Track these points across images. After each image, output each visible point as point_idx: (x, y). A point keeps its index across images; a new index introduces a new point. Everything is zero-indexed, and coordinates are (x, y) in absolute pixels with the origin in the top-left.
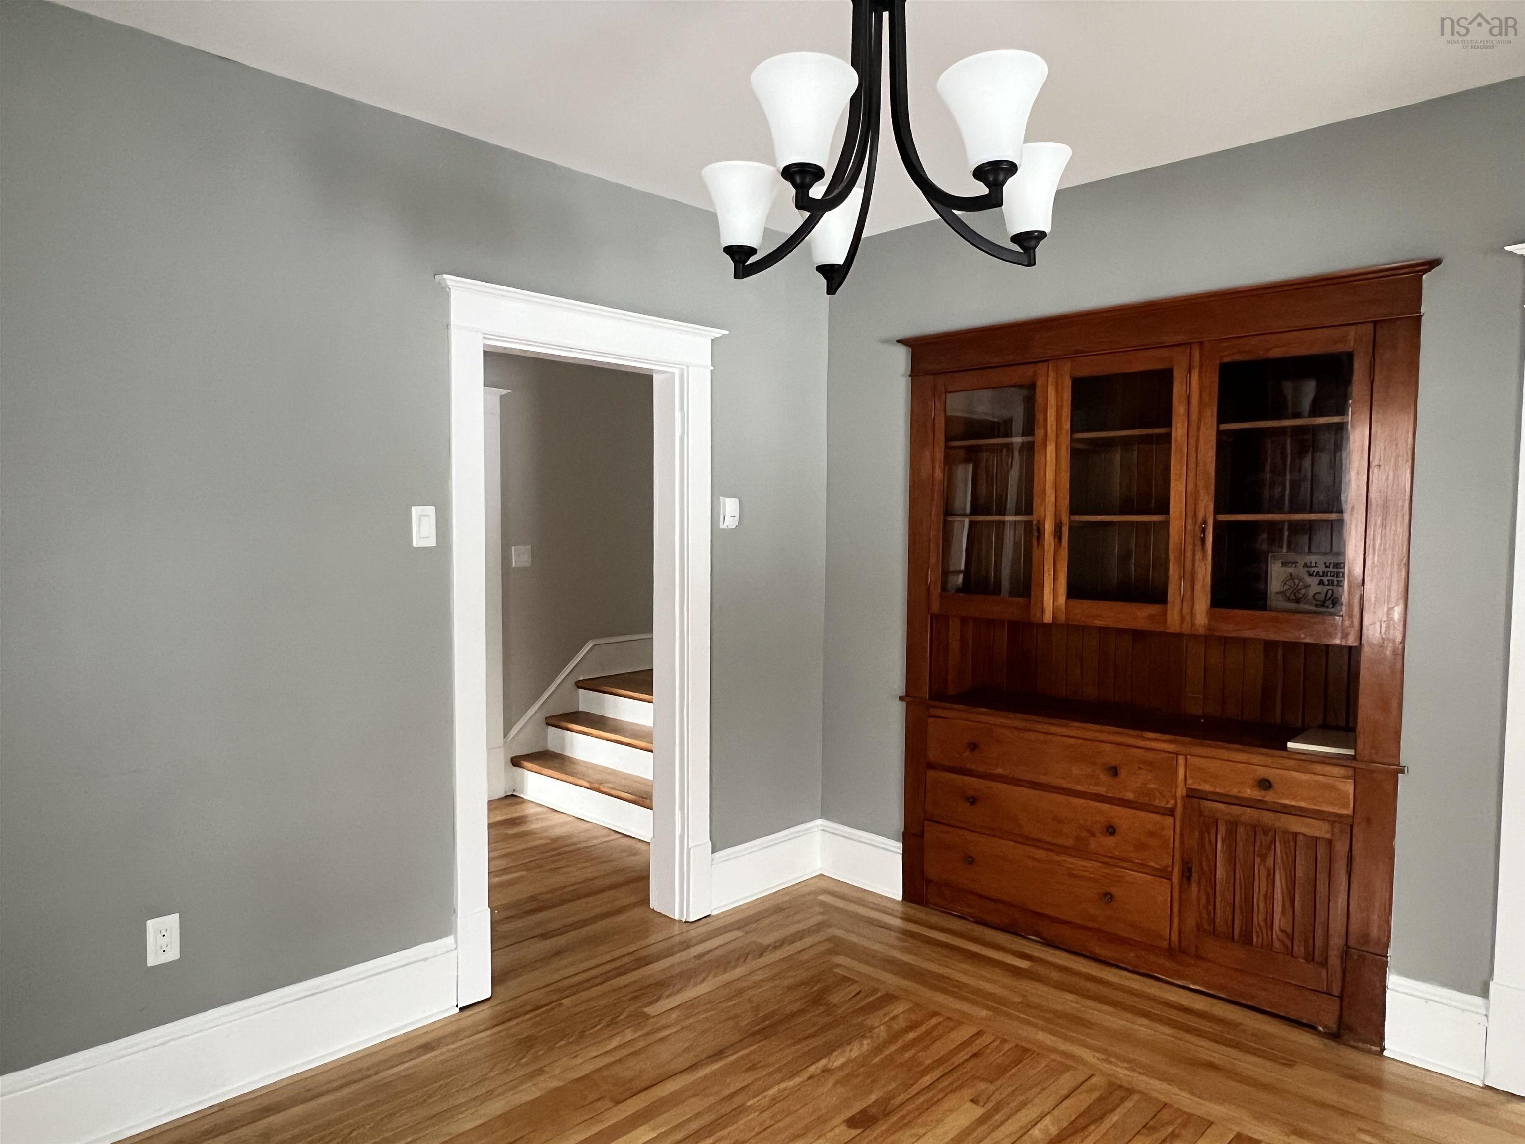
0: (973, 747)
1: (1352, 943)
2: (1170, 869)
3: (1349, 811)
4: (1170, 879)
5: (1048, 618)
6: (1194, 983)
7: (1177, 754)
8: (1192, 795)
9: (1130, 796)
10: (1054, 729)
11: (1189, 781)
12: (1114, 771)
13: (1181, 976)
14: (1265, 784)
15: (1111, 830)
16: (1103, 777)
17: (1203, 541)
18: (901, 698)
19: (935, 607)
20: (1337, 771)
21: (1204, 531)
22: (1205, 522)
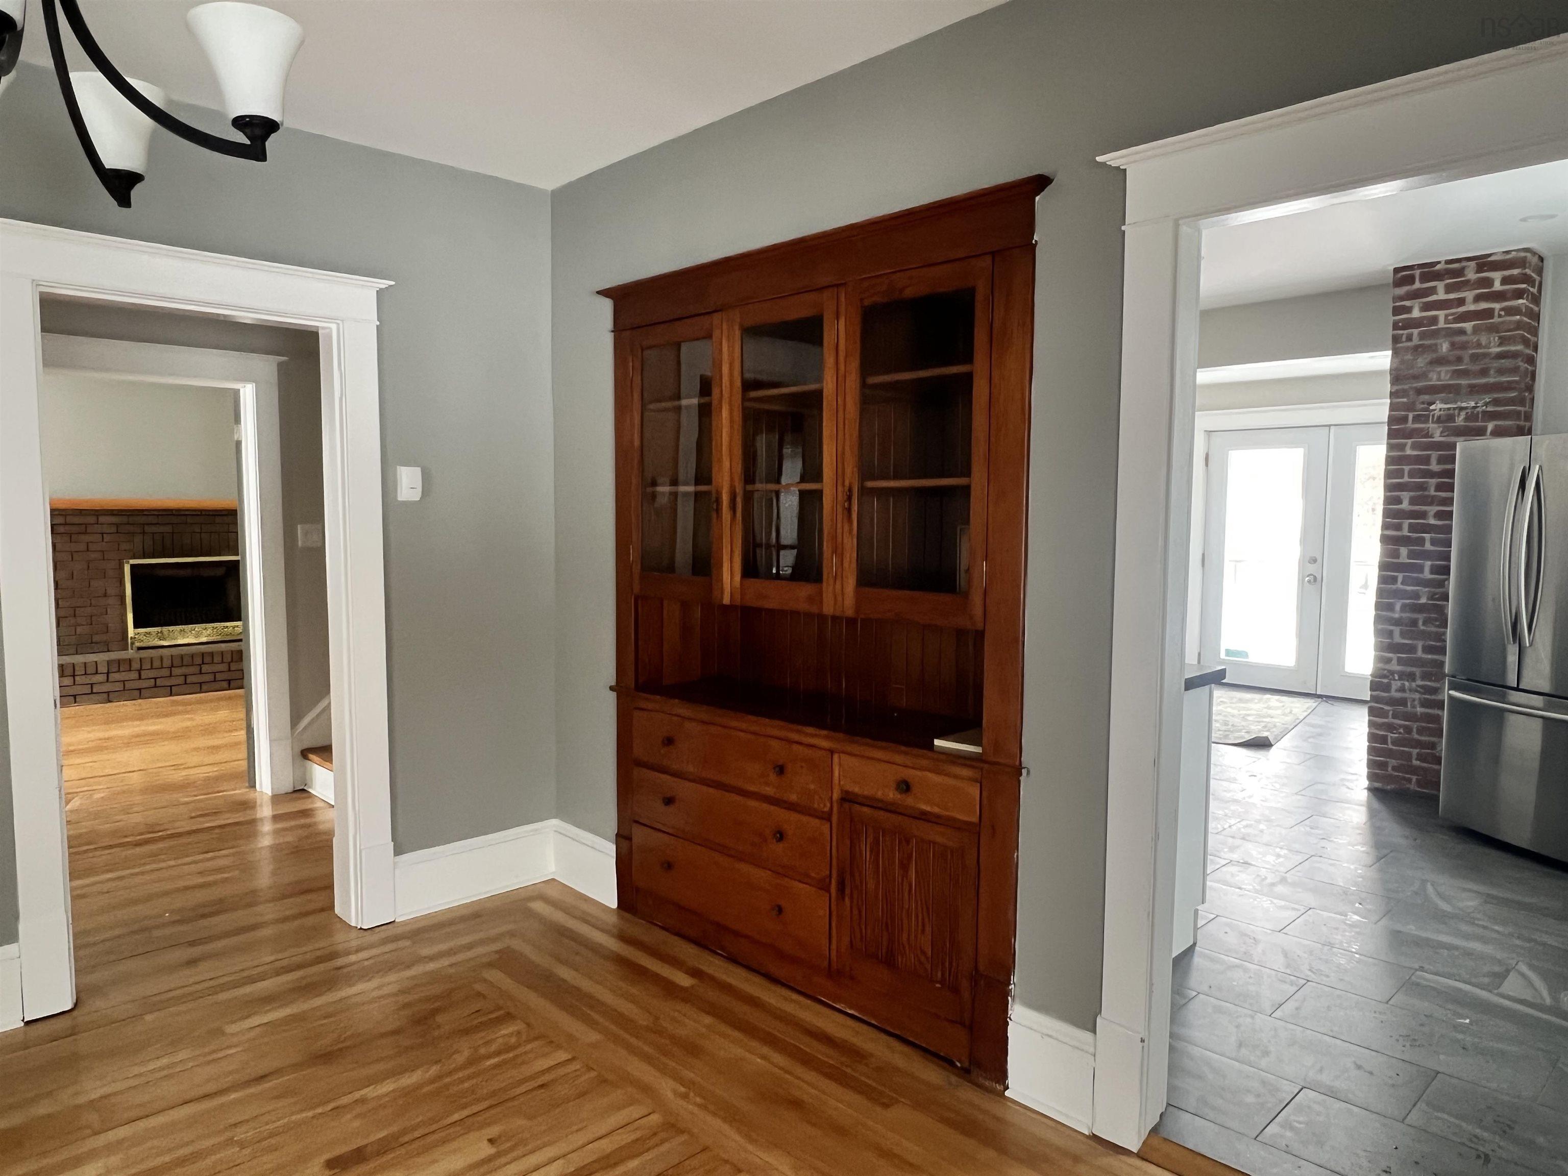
0: (669, 741)
1: (981, 968)
2: (828, 880)
3: (975, 819)
4: (829, 891)
5: (726, 600)
6: (851, 1008)
7: (832, 752)
8: (848, 798)
9: (793, 797)
10: (734, 724)
11: (842, 783)
12: (781, 770)
13: (838, 999)
14: (905, 786)
15: (780, 836)
16: (773, 777)
17: (849, 510)
18: (611, 688)
19: (637, 589)
20: (965, 772)
21: (849, 498)
22: (850, 490)
